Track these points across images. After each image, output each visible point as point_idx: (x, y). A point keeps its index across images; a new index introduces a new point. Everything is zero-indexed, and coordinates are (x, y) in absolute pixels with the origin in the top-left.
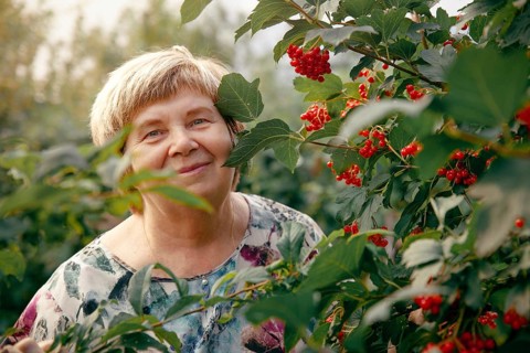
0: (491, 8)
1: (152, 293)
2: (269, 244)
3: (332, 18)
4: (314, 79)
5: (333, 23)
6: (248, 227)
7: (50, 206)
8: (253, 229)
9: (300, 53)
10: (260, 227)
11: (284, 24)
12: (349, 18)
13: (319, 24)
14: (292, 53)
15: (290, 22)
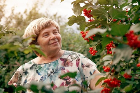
0: (132, 7)
1: (39, 67)
2: (68, 58)
3: (95, 4)
4: (88, 18)
5: (95, 5)
6: (63, 54)
7: (12, 49)
8: (64, 55)
9: (86, 11)
10: (66, 55)
11: (83, 3)
12: (99, 5)
13: (92, 5)
14: (84, 10)
15: (85, 3)
